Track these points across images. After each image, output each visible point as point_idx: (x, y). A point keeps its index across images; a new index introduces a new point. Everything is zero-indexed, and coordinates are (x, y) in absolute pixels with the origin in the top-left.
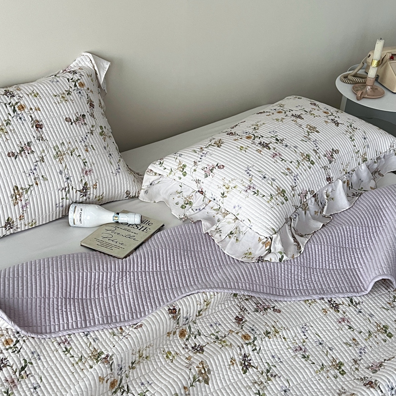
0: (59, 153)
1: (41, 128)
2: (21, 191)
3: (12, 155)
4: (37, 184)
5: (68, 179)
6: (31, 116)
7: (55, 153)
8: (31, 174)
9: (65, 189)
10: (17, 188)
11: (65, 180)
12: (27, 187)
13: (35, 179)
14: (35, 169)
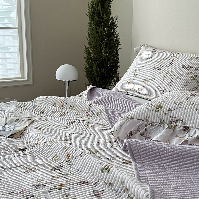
0: (167, 74)
1: (172, 64)
2: (146, 80)
3: (154, 68)
4: (151, 80)
5: (161, 84)
6: (173, 60)
7: (166, 73)
8: (153, 76)
9: (158, 87)
10: (146, 78)
11: (160, 84)
12: (149, 80)
13: (152, 78)
14: (155, 75)
